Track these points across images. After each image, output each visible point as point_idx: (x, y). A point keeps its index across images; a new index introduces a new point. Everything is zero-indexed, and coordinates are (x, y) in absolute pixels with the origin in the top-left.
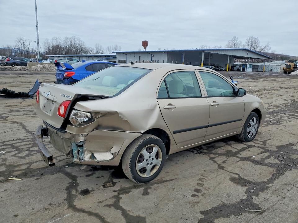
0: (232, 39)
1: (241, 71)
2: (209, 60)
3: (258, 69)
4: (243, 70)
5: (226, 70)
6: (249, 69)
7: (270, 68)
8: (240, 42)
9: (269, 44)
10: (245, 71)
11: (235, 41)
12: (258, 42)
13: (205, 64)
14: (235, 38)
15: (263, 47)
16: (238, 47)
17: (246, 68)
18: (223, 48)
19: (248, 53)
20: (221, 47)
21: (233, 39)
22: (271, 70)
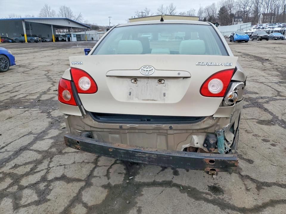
0: (44, 8)
1: (67, 41)
2: (30, 30)
3: (80, 38)
4: (69, 40)
5: (52, 41)
6: (74, 39)
7: (91, 37)
8: (53, 11)
9: (81, 14)
10: (71, 40)
11: (48, 11)
12: (71, 12)
13: (28, 35)
14: (46, 6)
15: (76, 17)
16: (52, 17)
17: (71, 38)
18: (36, 17)
19: (69, 23)
20: (33, 16)
21: (46, 8)
22: (92, 38)
